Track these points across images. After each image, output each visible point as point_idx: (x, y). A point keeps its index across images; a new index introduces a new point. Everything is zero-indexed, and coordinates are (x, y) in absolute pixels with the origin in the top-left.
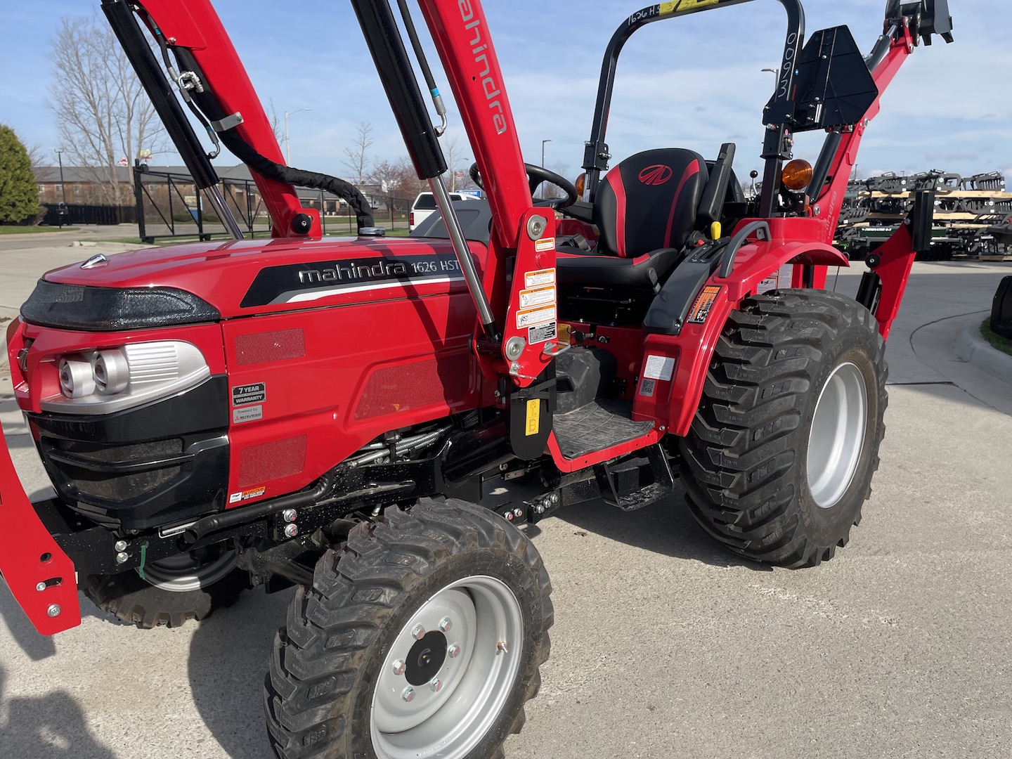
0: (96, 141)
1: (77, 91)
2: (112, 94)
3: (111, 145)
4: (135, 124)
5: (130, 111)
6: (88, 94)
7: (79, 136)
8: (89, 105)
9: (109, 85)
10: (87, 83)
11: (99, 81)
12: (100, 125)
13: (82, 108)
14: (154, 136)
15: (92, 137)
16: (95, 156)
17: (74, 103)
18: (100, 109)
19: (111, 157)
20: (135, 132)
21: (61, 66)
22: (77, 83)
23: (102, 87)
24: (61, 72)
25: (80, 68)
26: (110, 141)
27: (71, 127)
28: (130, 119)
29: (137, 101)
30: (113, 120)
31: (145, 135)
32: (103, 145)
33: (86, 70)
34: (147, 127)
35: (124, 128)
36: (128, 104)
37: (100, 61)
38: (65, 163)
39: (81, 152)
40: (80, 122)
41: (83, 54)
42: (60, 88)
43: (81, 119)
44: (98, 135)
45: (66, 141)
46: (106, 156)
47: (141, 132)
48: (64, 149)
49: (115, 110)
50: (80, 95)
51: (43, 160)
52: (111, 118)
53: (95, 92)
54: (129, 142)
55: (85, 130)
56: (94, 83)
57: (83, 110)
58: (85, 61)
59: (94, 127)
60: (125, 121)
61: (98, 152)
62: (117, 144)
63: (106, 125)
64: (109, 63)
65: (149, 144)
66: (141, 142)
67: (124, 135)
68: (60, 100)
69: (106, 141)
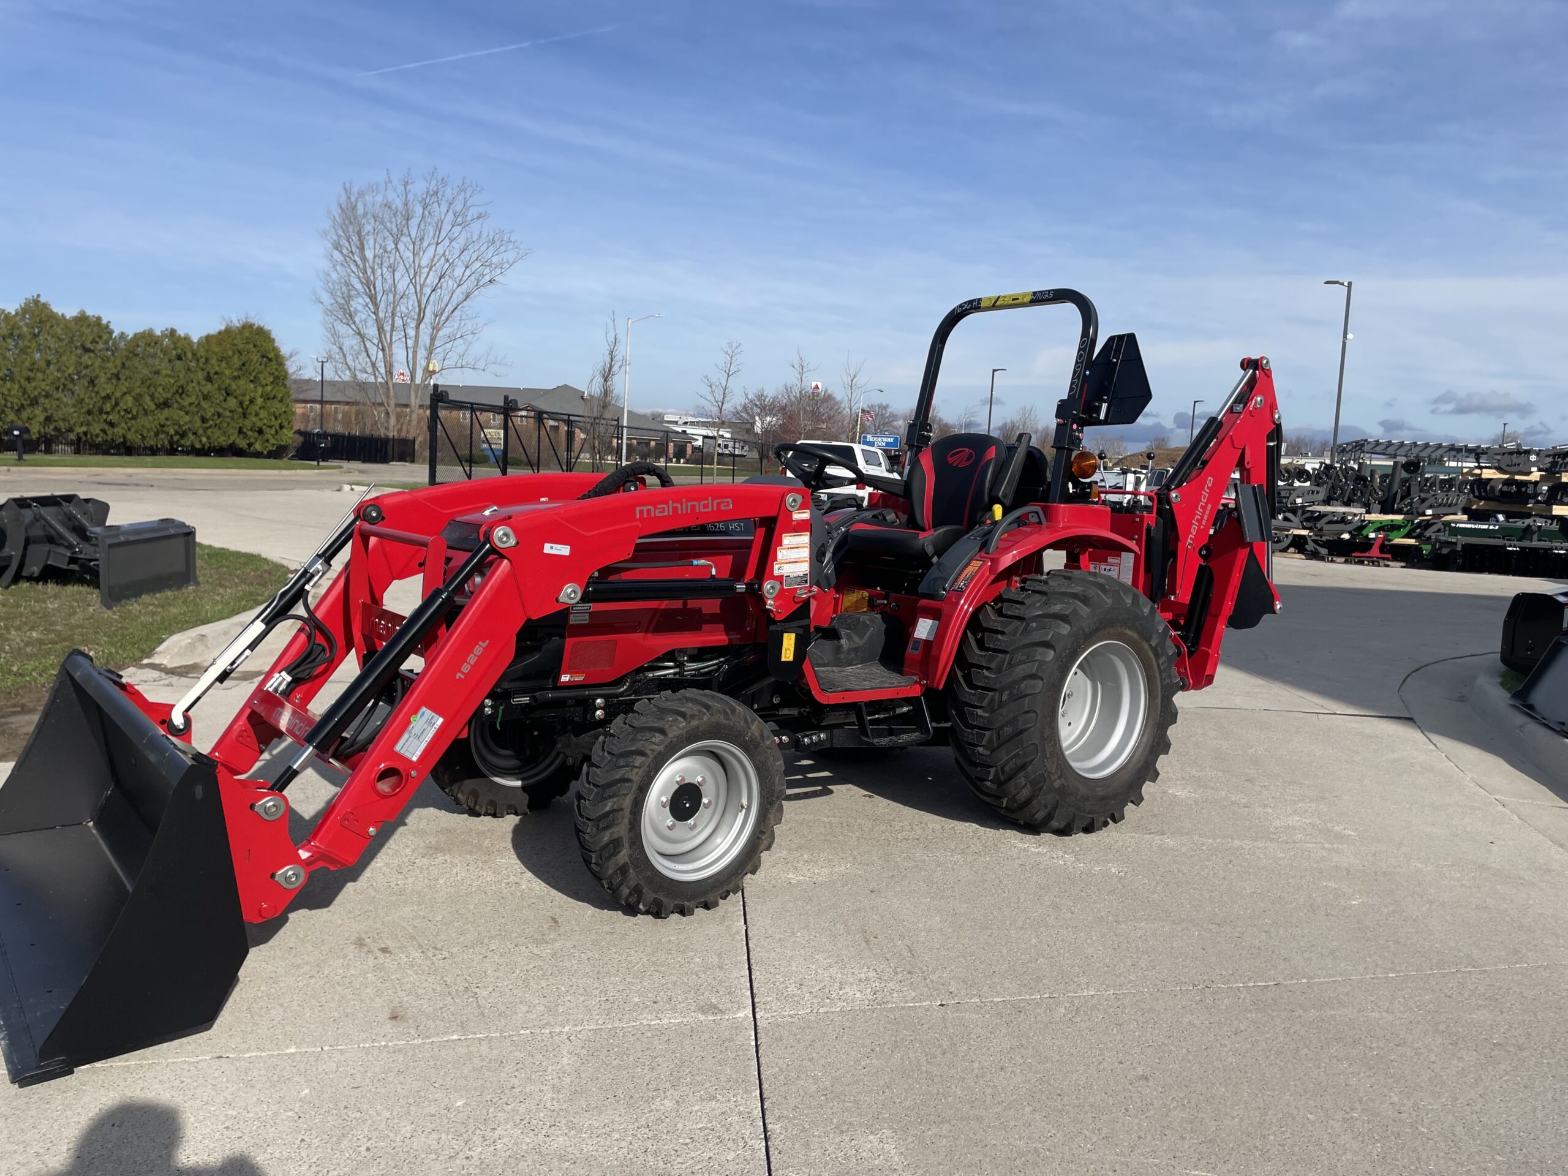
0: (373, 350)
1: (355, 282)
2: (401, 287)
3: (391, 356)
4: (425, 329)
5: (422, 311)
6: (369, 284)
7: (351, 342)
8: (368, 300)
9: (398, 275)
10: (369, 271)
11: (385, 270)
12: (380, 329)
13: (359, 304)
14: (449, 346)
15: (368, 344)
16: (370, 370)
17: (349, 296)
18: (382, 306)
19: (389, 373)
20: (424, 338)
21: (337, 247)
22: (355, 270)
23: (388, 276)
24: (337, 255)
25: (362, 248)
26: (390, 349)
27: (342, 329)
28: (420, 321)
29: (432, 298)
30: (398, 322)
31: (437, 343)
32: (381, 354)
33: (369, 254)
34: (441, 333)
35: (411, 333)
36: (419, 302)
37: (391, 246)
38: (329, 375)
39: (350, 363)
40: (354, 323)
41: (368, 234)
42: (334, 276)
43: (357, 319)
44: (376, 342)
45: (334, 348)
46: (382, 370)
47: (433, 339)
48: (330, 358)
49: (402, 308)
50: (358, 286)
51: (301, 372)
52: (396, 318)
53: (378, 284)
54: (415, 353)
55: (359, 334)
56: (378, 271)
57: (360, 308)
58: (370, 241)
59: (372, 331)
60: (413, 325)
61: (373, 365)
62: (399, 354)
63: (388, 328)
64: (401, 246)
65: (441, 357)
66: (430, 353)
67: (410, 343)
68: (332, 294)
69: (385, 348)
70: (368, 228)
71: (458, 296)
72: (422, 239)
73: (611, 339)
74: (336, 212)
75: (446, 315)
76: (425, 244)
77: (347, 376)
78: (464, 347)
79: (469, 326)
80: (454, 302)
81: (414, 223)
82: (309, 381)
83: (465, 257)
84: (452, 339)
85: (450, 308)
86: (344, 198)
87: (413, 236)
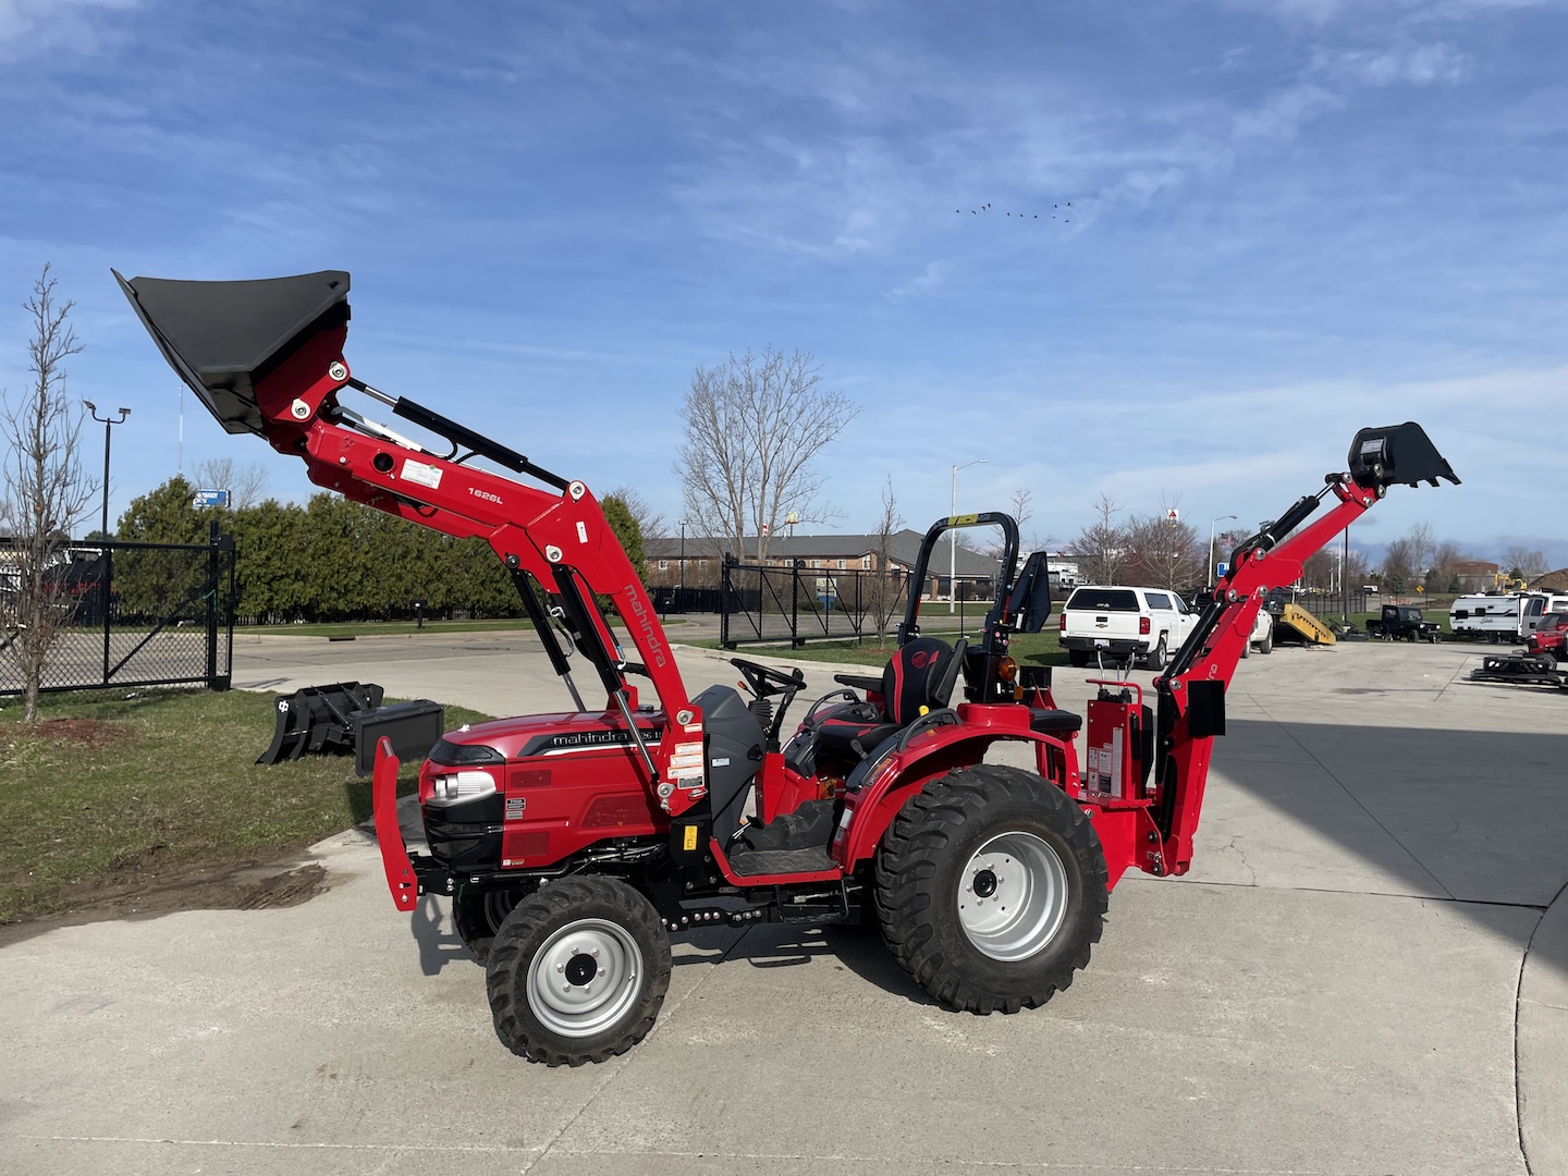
0: (725, 510)
1: (710, 452)
2: (749, 453)
3: (741, 515)
4: (770, 488)
5: (766, 472)
6: (722, 453)
7: (706, 504)
8: (721, 467)
9: (745, 443)
10: (722, 441)
11: (734, 438)
12: (732, 491)
13: (714, 472)
14: (791, 502)
15: (721, 506)
16: (722, 529)
17: (704, 465)
18: (732, 471)
19: (740, 528)
20: (770, 499)
21: (694, 423)
22: (711, 443)
23: (737, 444)
24: (694, 431)
25: (714, 421)
26: (740, 510)
27: (701, 495)
28: (765, 482)
29: (775, 460)
30: (746, 485)
31: (781, 500)
32: (732, 514)
33: (721, 427)
34: (784, 492)
35: (758, 493)
36: (764, 464)
37: (737, 414)
38: (688, 534)
39: (707, 524)
40: (709, 488)
41: (719, 408)
42: (692, 448)
43: (711, 485)
44: (727, 503)
45: (693, 511)
46: (734, 529)
47: (777, 497)
48: (688, 520)
49: (749, 471)
50: (713, 456)
51: (666, 533)
52: (745, 482)
53: (729, 452)
54: (761, 510)
55: (714, 497)
56: (729, 441)
57: (714, 474)
58: (721, 415)
59: (724, 494)
60: (759, 485)
61: (726, 524)
62: (748, 513)
63: (738, 490)
64: (747, 417)
65: (784, 513)
66: (775, 510)
67: (757, 502)
68: (689, 463)
69: (736, 509)
70: (719, 403)
71: (798, 457)
72: (765, 409)
73: (887, 499)
74: (691, 392)
75: (788, 474)
76: (768, 413)
77: (703, 535)
78: (804, 502)
79: (809, 481)
80: (794, 464)
81: (758, 394)
82: (672, 540)
83: (804, 418)
84: (793, 495)
85: (791, 468)
86: (697, 380)
87: (757, 407)
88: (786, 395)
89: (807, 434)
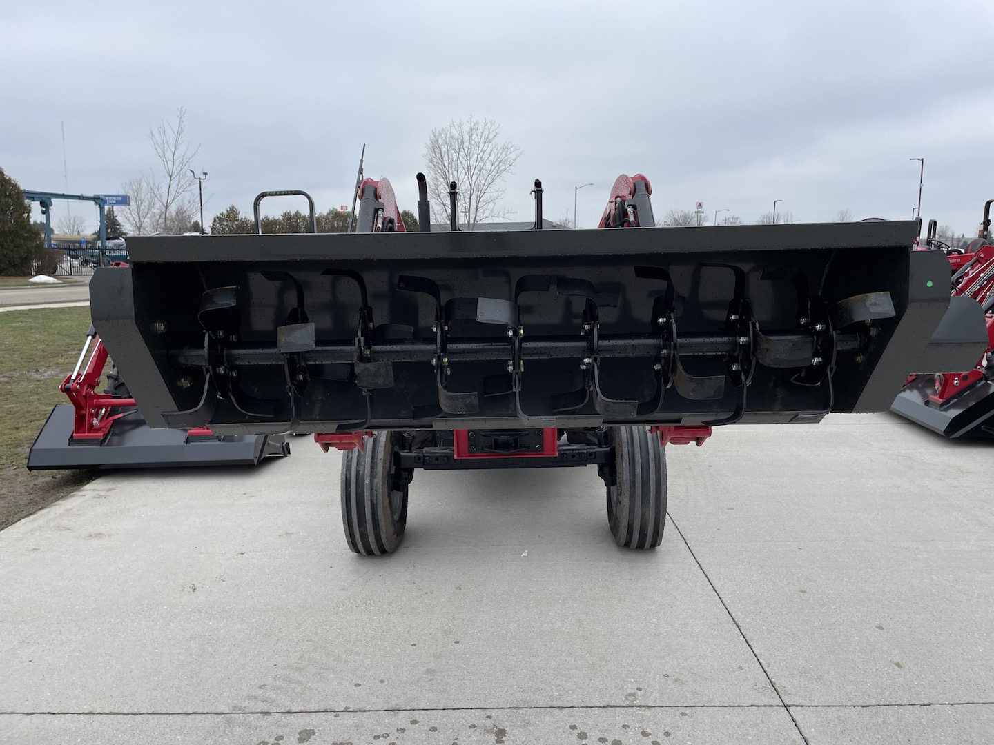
70: (444, 150)
71: (489, 180)
74: (429, 143)
75: (483, 190)
80: (487, 183)
84: (487, 202)
85: (485, 187)
86: (432, 136)
88: (481, 146)
89: (493, 167)
